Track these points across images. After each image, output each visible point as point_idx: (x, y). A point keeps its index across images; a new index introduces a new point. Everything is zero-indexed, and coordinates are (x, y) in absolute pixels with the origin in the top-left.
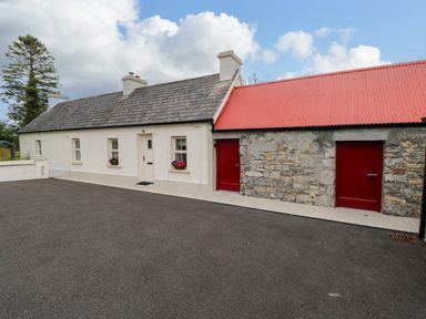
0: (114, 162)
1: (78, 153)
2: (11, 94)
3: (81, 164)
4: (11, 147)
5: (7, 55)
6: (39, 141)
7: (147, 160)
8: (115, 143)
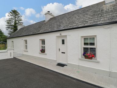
0: (43, 51)
1: (26, 46)
2: (9, 27)
3: (28, 51)
4: (5, 44)
5: (8, 16)
6: (13, 41)
7: (61, 51)
8: (43, 42)
